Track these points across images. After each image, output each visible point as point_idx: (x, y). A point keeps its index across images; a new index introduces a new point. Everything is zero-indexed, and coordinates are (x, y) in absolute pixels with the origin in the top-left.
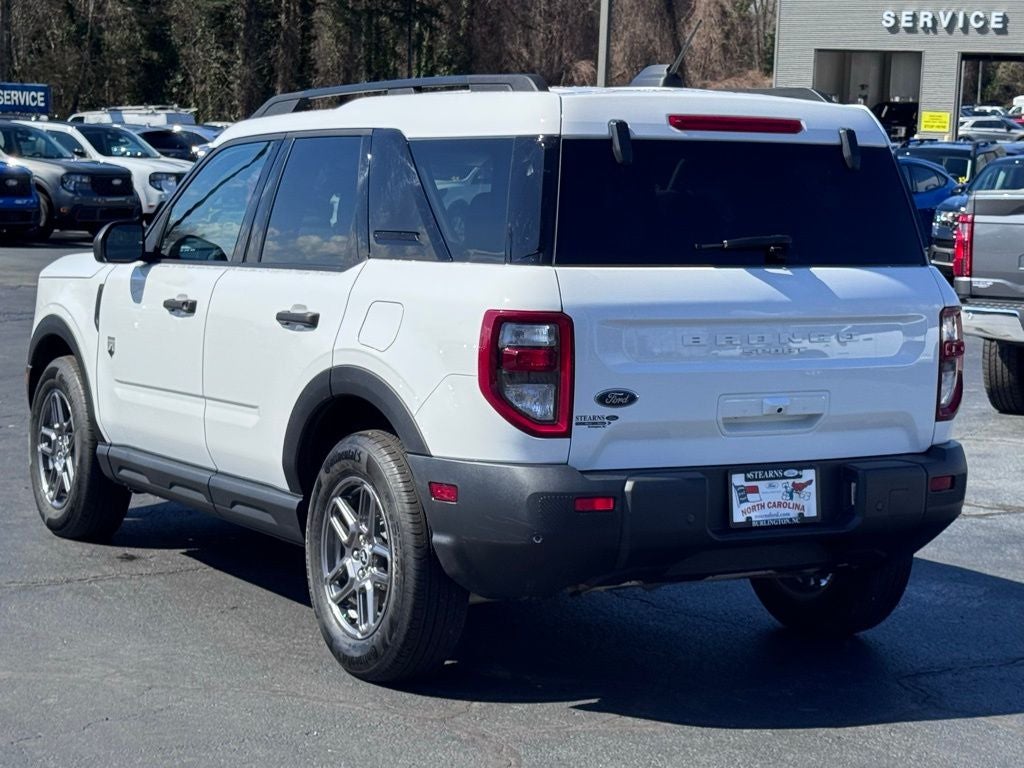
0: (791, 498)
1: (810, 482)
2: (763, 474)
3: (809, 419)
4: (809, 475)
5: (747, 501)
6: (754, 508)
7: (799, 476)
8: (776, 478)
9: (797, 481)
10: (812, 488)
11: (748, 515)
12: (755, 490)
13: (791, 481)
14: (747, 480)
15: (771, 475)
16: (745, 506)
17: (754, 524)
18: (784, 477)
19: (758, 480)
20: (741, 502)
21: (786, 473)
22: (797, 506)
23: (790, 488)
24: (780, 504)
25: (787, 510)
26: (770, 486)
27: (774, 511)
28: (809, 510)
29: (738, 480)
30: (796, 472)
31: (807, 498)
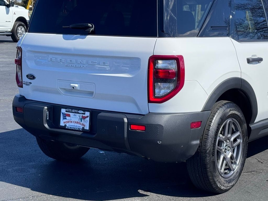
0: (81, 121)
1: (88, 117)
2: (71, 110)
3: (91, 93)
4: (88, 114)
5: (66, 119)
6: (68, 122)
7: (84, 113)
8: (76, 113)
9: (83, 115)
10: (88, 119)
11: (66, 124)
12: (69, 116)
13: (81, 115)
14: (66, 111)
15: (74, 111)
16: (65, 120)
17: (66, 128)
18: (78, 113)
19: (70, 112)
20: (64, 119)
21: (79, 112)
22: (83, 125)
23: (81, 117)
24: (77, 123)
25: (80, 125)
26: (74, 115)
27: (76, 124)
28: (86, 127)
29: (63, 111)
30: (83, 112)
31: (86, 122)
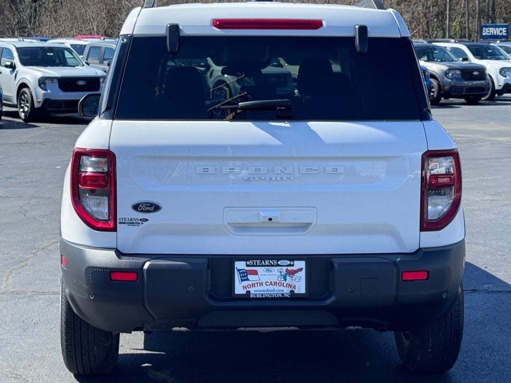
0: (285, 279)
1: (301, 270)
2: (261, 262)
3: (305, 226)
4: (301, 264)
5: (248, 279)
6: (253, 285)
7: (290, 265)
8: (272, 266)
9: (290, 268)
10: (303, 274)
11: (248, 289)
12: (255, 273)
13: (285, 268)
14: (247, 266)
15: (267, 263)
16: (245, 283)
17: (252, 296)
18: (278, 265)
19: (256, 266)
20: (242, 280)
21: (279, 263)
22: (290, 286)
23: (284, 272)
24: (275, 283)
25: (281, 288)
26: (268, 270)
27: (271, 288)
28: (299, 289)
29: (240, 265)
30: (289, 263)
31: (297, 280)
